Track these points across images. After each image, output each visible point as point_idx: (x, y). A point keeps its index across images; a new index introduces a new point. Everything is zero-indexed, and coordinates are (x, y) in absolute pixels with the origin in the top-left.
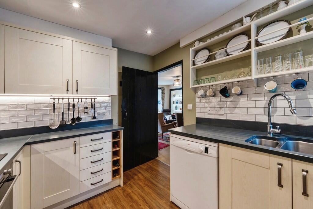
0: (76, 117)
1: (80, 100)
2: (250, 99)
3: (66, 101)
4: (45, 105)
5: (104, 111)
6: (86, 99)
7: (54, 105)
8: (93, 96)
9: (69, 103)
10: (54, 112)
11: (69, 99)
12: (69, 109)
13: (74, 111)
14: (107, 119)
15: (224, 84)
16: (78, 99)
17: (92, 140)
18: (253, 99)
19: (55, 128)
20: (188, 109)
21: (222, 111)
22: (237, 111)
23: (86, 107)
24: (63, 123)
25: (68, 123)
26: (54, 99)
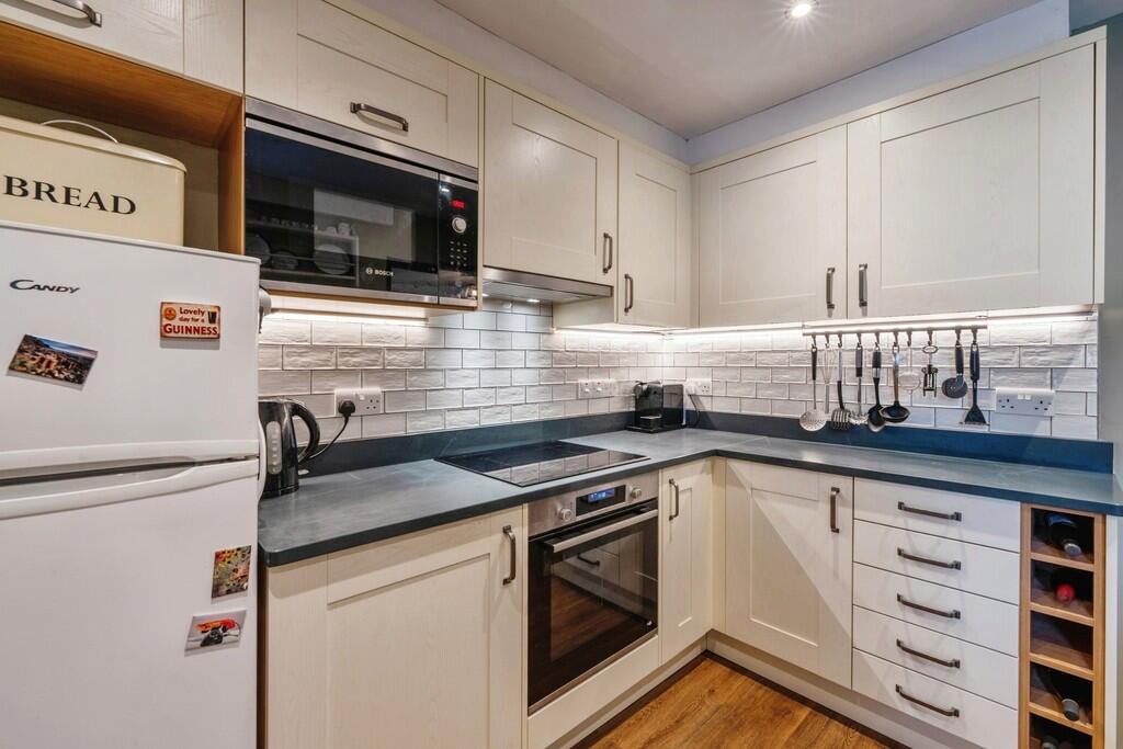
0: (887, 402)
1: (903, 337)
3: (850, 341)
4: (796, 355)
5: (1046, 391)
6: (930, 331)
7: (814, 355)
8: (968, 317)
9: (861, 351)
10: (814, 378)
11: (859, 334)
12: (859, 372)
13: (877, 381)
14: (1059, 434)
16: (896, 332)
17: (901, 506)
19: (814, 429)
23: (930, 366)
24: (839, 418)
25: (858, 422)
26: (814, 336)
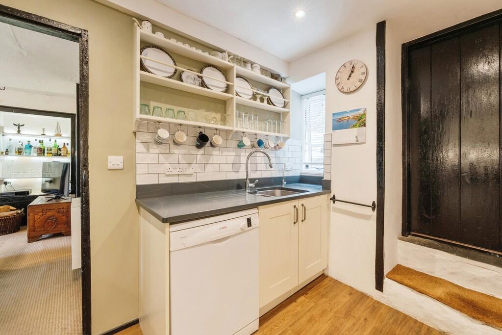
2: (222, 153)
15: (200, 127)
18: (224, 153)
20: (110, 166)
21: (191, 169)
22: (209, 168)
